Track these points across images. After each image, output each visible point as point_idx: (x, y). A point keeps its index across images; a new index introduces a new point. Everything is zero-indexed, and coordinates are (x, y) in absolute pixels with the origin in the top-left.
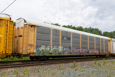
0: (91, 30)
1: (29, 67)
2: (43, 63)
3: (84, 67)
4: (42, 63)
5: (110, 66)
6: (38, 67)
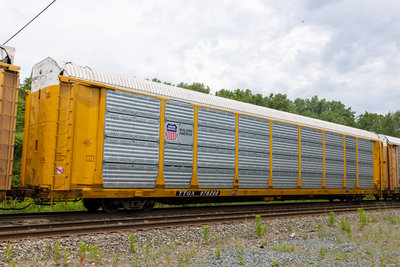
0: (317, 109)
1: (100, 236)
3: (292, 235)
5: (383, 235)
6: (131, 235)
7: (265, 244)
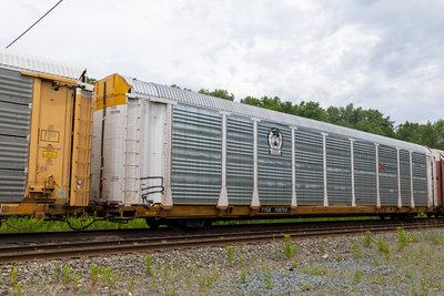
0: (353, 118)
6: (148, 256)
7: (295, 266)
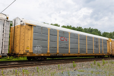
0: (90, 31)
2: (43, 63)
4: (41, 63)
5: (110, 67)
6: (37, 67)
